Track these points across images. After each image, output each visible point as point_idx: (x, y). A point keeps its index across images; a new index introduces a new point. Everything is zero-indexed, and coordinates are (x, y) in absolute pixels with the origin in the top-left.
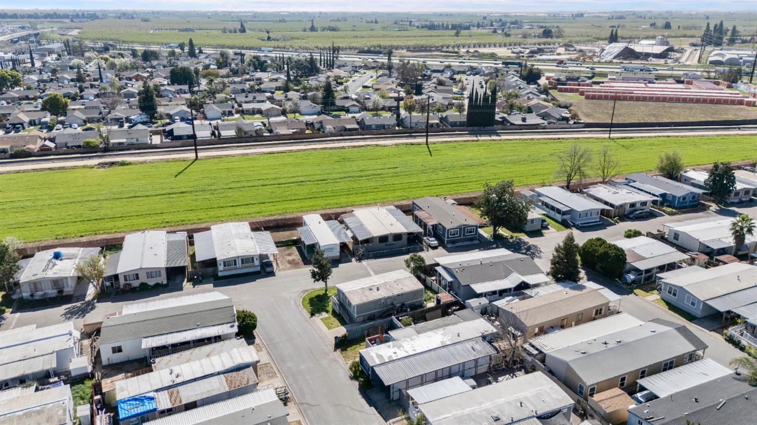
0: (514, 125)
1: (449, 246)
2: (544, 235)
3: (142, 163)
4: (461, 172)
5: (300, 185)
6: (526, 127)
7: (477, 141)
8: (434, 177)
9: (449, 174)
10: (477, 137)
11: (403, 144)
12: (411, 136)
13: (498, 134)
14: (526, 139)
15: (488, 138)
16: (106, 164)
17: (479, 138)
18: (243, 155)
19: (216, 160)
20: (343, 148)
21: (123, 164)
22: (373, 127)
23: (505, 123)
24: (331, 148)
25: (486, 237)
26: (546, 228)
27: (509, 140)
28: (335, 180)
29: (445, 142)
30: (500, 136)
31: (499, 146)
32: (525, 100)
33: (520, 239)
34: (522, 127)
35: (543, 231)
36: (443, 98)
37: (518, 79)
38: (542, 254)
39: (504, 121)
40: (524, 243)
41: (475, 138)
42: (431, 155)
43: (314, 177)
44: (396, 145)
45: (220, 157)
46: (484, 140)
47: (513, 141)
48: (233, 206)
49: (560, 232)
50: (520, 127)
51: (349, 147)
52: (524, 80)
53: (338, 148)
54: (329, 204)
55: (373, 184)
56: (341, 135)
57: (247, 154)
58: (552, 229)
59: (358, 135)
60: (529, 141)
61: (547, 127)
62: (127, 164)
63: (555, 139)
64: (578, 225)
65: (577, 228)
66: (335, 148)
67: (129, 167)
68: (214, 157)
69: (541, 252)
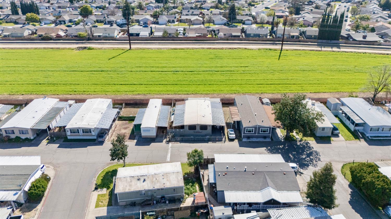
0: (356, 40)
1: (244, 140)
2: (332, 142)
3: (99, 49)
4: (293, 75)
5: (174, 74)
6: (364, 43)
7: (320, 51)
8: (270, 76)
9: (283, 76)
10: (321, 48)
11: (264, 49)
12: (273, 44)
13: (339, 47)
14: (360, 53)
15: (330, 49)
16: (81, 48)
17: (323, 49)
18: (158, 49)
19: (139, 51)
20: (222, 49)
21: (89, 49)
22: (252, 35)
23: (349, 38)
24: (214, 49)
25: (279, 136)
26: (337, 136)
27: (346, 52)
28: (199, 73)
29: (295, 50)
30: (340, 48)
31: (335, 56)
32: (374, 22)
33: (307, 143)
34: (361, 42)
35: (332, 139)
36: (313, 17)
37: (377, 6)
38: (319, 162)
39: (349, 37)
40: (310, 147)
41: (320, 49)
42: (279, 59)
43: (187, 68)
44: (259, 49)
45: (144, 49)
46: (325, 51)
47: (348, 53)
48: (121, 84)
49: (347, 141)
50: (360, 42)
51: (226, 49)
52: (381, 7)
53: (219, 49)
54: (181, 91)
55: (222, 78)
56: (227, 40)
57: (161, 49)
58: (341, 137)
59: (238, 40)
60: (362, 54)
61: (382, 44)
62: (91, 49)
63: (384, 54)
64: (368, 137)
65: (366, 140)
66: (217, 49)
67: (92, 51)
68: (141, 49)
69: (319, 160)
